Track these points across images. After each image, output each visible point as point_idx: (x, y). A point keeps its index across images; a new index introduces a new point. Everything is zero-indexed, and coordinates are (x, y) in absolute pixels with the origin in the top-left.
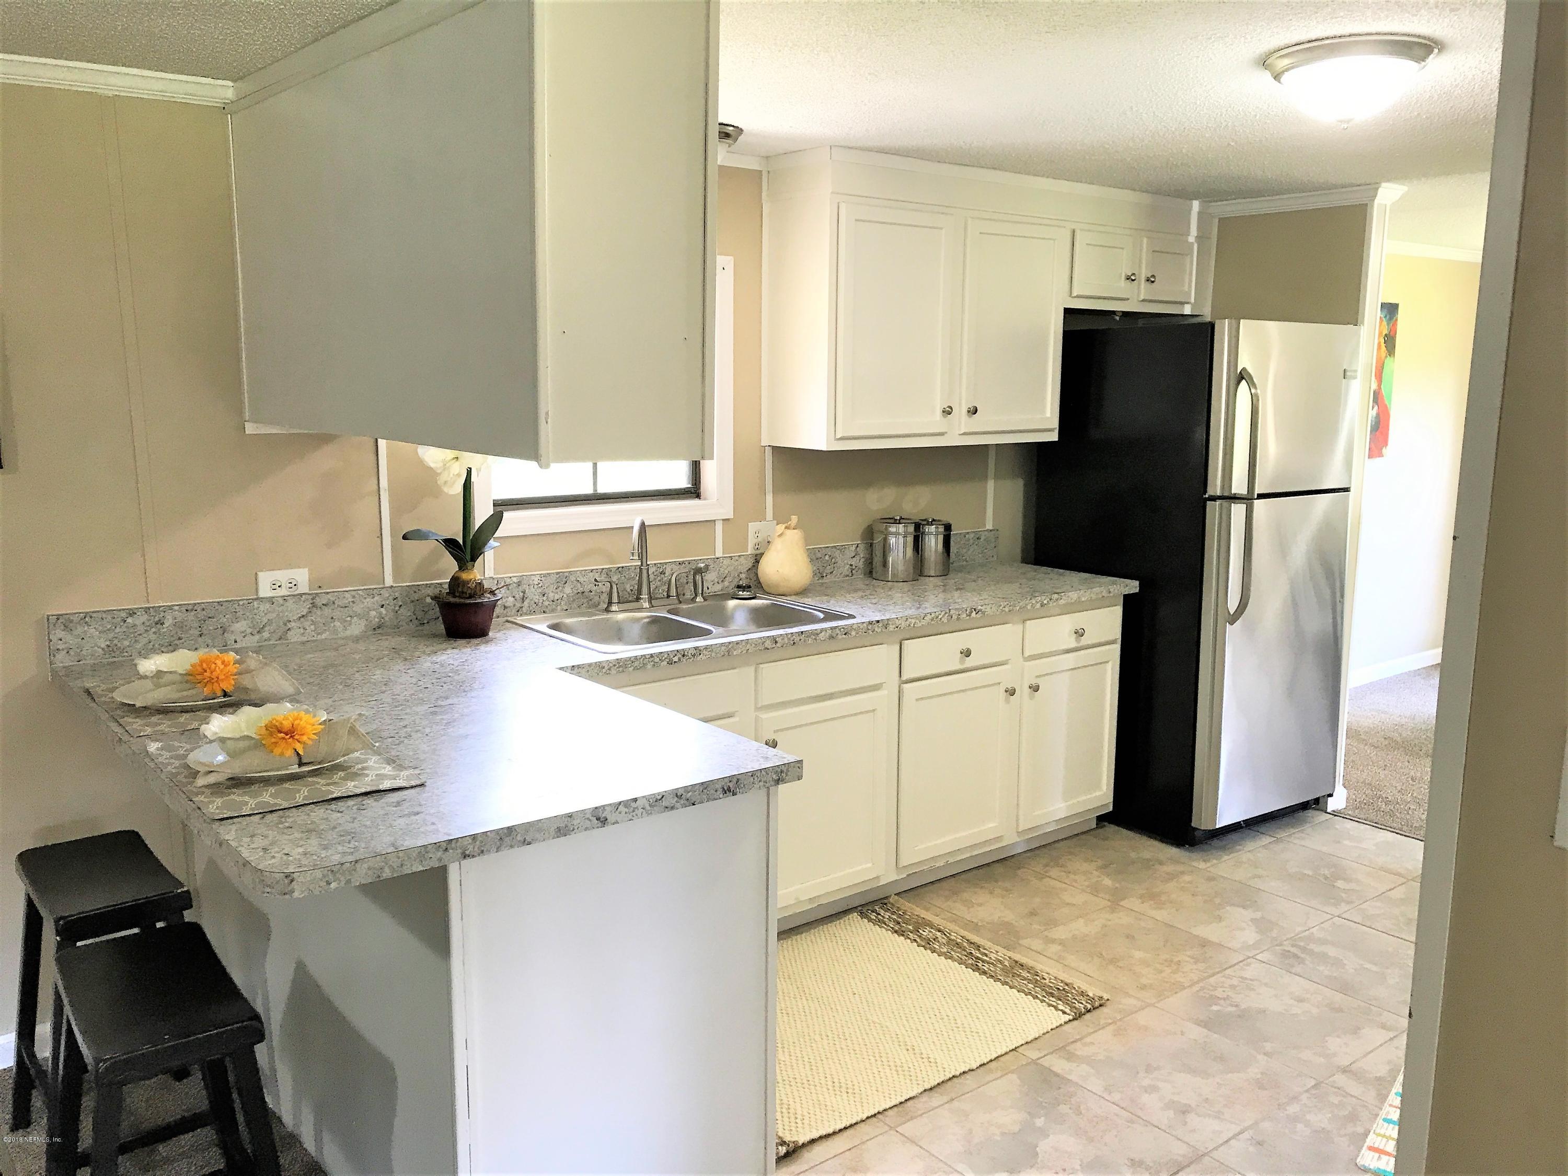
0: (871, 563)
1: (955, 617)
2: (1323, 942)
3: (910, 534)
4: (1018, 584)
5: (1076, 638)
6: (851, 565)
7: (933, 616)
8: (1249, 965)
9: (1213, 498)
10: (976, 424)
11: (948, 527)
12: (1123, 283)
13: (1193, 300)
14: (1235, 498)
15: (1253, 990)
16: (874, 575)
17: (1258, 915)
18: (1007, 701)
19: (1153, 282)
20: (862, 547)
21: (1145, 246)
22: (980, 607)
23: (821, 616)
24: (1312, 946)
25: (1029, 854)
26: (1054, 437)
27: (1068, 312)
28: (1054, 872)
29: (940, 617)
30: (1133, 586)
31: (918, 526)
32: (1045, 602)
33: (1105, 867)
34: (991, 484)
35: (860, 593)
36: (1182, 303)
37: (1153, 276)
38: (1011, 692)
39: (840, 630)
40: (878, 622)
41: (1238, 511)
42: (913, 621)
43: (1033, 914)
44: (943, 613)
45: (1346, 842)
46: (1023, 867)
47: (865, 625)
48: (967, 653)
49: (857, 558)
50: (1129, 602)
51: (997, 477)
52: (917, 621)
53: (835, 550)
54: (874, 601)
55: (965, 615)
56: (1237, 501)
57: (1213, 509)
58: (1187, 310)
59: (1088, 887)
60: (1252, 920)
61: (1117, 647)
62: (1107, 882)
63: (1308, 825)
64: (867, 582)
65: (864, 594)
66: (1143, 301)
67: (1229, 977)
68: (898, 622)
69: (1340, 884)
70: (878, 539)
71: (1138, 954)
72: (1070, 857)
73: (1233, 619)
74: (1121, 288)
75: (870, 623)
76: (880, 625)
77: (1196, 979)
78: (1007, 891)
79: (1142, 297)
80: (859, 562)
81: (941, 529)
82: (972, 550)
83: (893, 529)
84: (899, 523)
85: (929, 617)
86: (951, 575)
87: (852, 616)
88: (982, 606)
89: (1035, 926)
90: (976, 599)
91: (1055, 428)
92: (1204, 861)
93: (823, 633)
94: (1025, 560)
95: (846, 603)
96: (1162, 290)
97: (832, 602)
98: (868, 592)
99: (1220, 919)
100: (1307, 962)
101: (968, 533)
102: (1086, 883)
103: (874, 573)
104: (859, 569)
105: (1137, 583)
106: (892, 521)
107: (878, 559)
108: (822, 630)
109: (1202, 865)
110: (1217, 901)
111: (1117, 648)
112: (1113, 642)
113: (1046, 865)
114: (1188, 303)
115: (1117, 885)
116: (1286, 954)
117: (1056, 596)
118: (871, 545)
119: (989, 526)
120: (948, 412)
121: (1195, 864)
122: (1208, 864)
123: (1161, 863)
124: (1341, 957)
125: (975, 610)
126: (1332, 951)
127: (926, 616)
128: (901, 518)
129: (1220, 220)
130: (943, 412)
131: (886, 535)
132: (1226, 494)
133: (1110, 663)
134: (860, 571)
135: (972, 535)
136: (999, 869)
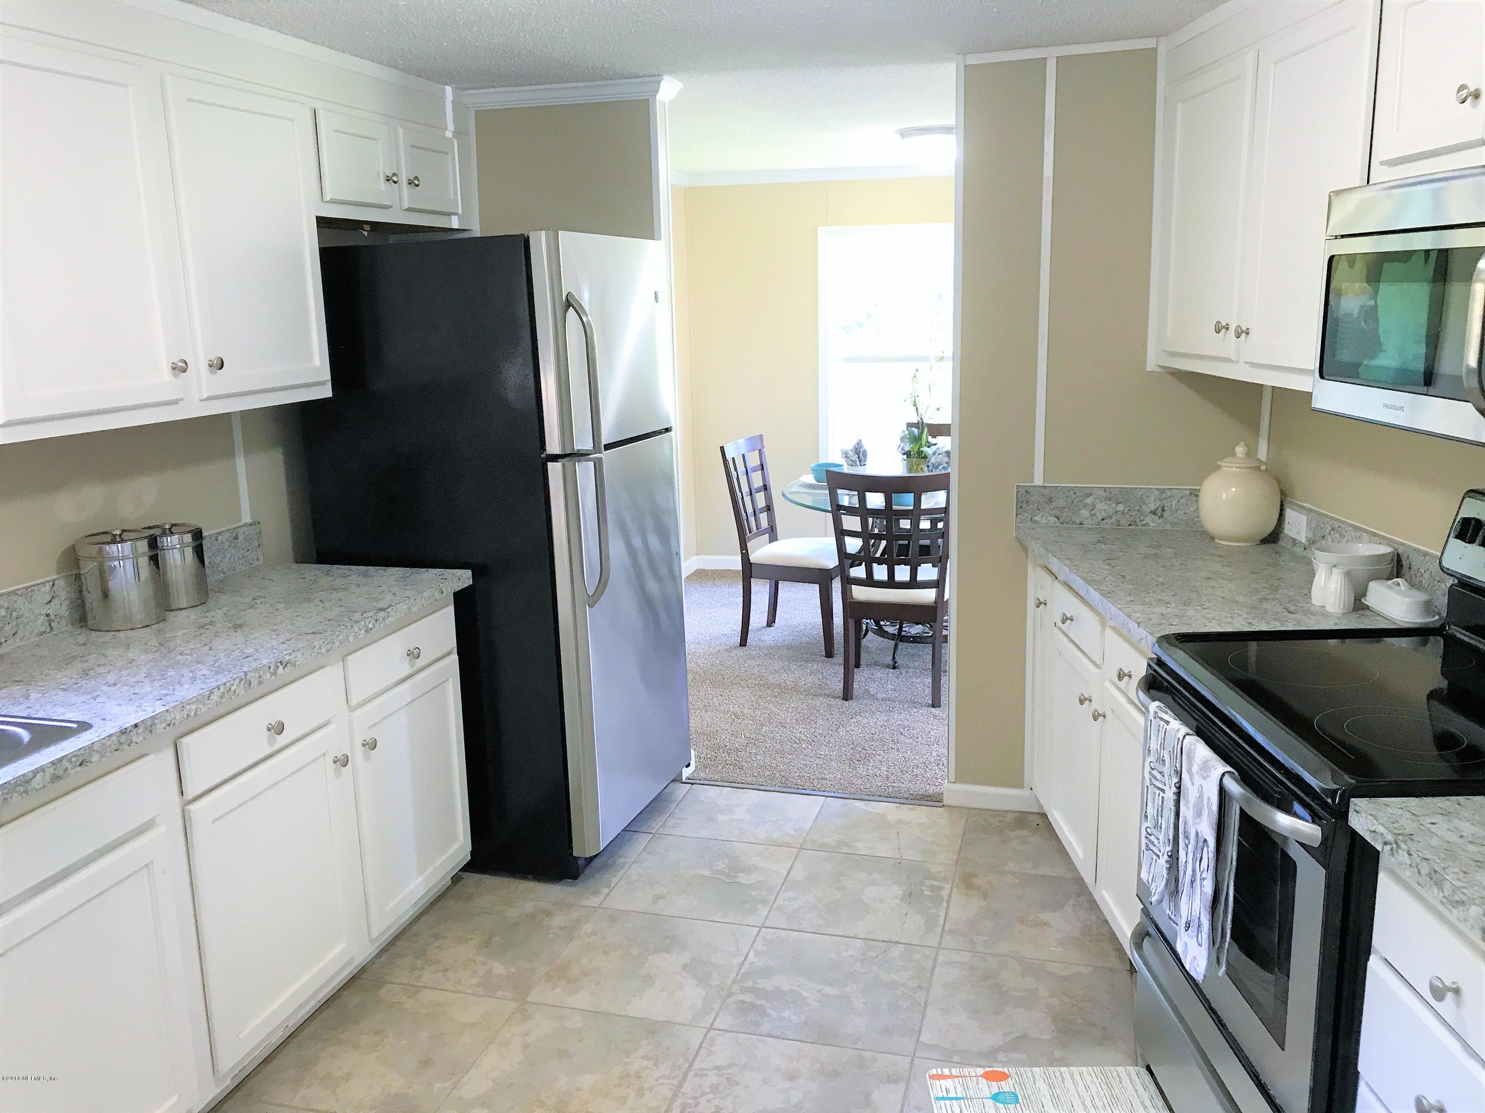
0: (82, 605)
1: (254, 682)
2: (767, 972)
3: (143, 555)
4: (317, 601)
5: (410, 661)
6: (48, 615)
7: (222, 689)
8: (712, 1044)
9: (555, 458)
10: (224, 382)
11: (198, 535)
12: (382, 185)
13: (460, 212)
14: (581, 455)
15: (738, 1083)
16: (90, 622)
17: (685, 957)
18: (338, 775)
19: (417, 186)
20: (61, 583)
21: (401, 137)
22: (287, 657)
23: (25, 735)
24: (762, 983)
25: (384, 958)
26: (326, 392)
27: (323, 223)
28: (427, 976)
29: (233, 688)
30: (463, 578)
31: (153, 543)
32: (371, 626)
33: (486, 944)
34: (240, 462)
35: (78, 666)
36: (449, 214)
37: (416, 178)
38: (343, 761)
39: (70, 761)
40: (136, 726)
41: (585, 471)
42: (194, 707)
43: (426, 1063)
44: (237, 681)
45: (719, 817)
46: (385, 983)
47: (114, 738)
48: (279, 728)
49: (56, 601)
50: (462, 600)
51: (247, 452)
52: (200, 706)
53: (15, 598)
54: (111, 678)
55: (268, 676)
56: (581, 458)
57: (554, 470)
58: (455, 224)
59: (478, 985)
60: (685, 967)
61: (455, 657)
62: (498, 968)
63: (674, 805)
64: (81, 639)
65: (86, 665)
66: (408, 210)
67: (702, 1074)
68: (169, 718)
69: (742, 878)
70: (89, 568)
71: (587, 1081)
72: (437, 943)
73: (593, 600)
74: (381, 191)
75: (124, 732)
76: (141, 730)
77: (669, 1095)
78: (377, 1034)
79: (406, 206)
80: (61, 607)
81: (188, 538)
82: (228, 555)
83: (113, 549)
84: (122, 541)
85: (217, 693)
86: (211, 603)
87: (84, 726)
88: (290, 654)
89: (438, 1086)
90: (274, 643)
91: (328, 381)
92: (593, 893)
93: (39, 777)
94: (302, 558)
95: (61, 693)
96: (425, 198)
97: (34, 696)
98: (92, 659)
99: (649, 980)
100: (769, 1011)
101: (219, 533)
102: (475, 981)
103: (89, 618)
104: (61, 617)
105: (468, 573)
106: (108, 538)
107: (92, 597)
108: (35, 773)
109: (594, 901)
110: (635, 951)
111: (454, 659)
112: (449, 653)
113: (413, 969)
114: (455, 214)
115: (513, 970)
116: (745, 1008)
117: (382, 614)
118: (78, 577)
119: (247, 518)
120: (180, 368)
121: (586, 902)
122: (601, 897)
123: (548, 914)
124: (795, 988)
125: (281, 663)
126: (783, 982)
127: (211, 692)
128: (123, 531)
129: (476, 112)
130: (174, 369)
131: (102, 561)
132: (568, 452)
133: (450, 679)
134: (63, 622)
135: (227, 535)
136: (353, 999)
